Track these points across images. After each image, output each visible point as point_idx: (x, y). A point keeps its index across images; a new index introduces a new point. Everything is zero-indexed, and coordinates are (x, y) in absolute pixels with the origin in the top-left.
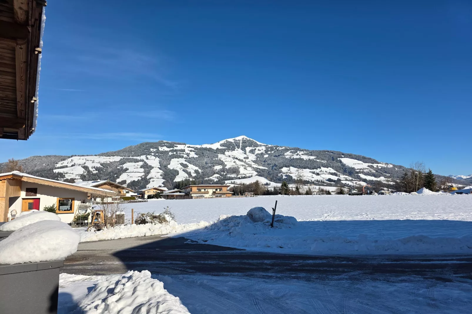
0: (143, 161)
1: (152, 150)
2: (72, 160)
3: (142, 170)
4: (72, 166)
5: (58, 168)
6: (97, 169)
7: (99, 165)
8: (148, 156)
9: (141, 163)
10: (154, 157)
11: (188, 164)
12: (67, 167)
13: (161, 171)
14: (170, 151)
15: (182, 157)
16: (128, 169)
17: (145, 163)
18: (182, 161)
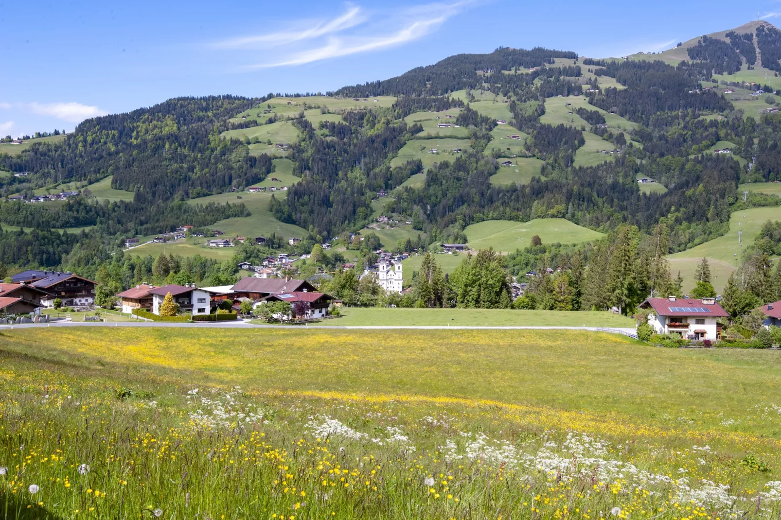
0: (459, 104)
1: (480, 73)
2: (269, 107)
3: (463, 131)
4: (271, 121)
5: (235, 127)
6: (334, 129)
7: (337, 119)
8: (473, 92)
9: (455, 112)
10: (489, 95)
11: (602, 112)
12: (256, 123)
13: (522, 136)
14: (536, 75)
15: (579, 91)
16: (420, 129)
17: (468, 109)
18: (580, 102)
